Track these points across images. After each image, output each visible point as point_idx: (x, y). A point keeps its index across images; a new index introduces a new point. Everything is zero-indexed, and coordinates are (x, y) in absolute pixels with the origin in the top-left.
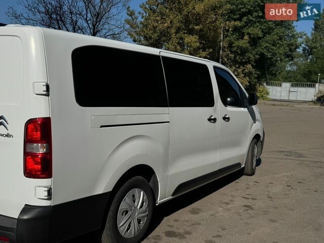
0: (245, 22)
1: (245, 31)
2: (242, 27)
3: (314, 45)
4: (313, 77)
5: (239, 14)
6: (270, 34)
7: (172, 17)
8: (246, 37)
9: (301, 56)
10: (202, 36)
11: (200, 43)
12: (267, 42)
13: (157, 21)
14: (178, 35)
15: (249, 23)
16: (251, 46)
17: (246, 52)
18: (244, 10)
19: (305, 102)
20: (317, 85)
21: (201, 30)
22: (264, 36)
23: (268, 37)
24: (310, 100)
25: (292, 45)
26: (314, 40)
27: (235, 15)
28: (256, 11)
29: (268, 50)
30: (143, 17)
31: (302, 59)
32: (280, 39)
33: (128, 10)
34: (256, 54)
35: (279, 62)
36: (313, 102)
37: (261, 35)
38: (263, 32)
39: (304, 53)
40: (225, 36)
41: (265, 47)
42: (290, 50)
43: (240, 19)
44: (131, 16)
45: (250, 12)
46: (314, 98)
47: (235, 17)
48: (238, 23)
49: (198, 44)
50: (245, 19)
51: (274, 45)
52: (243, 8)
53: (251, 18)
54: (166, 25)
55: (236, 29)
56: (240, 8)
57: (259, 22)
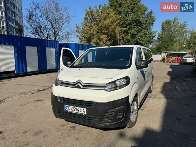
0: (129, 28)
1: (129, 32)
2: (127, 30)
3: (162, 36)
4: (161, 50)
5: (126, 25)
6: (140, 32)
7: (94, 28)
8: (129, 34)
9: (157, 41)
10: (109, 35)
11: (108, 38)
12: (139, 36)
13: (88, 30)
14: (98, 35)
15: (131, 28)
16: (132, 38)
17: (130, 41)
18: (128, 23)
19: (158, 61)
20: (162, 53)
21: (108, 32)
22: (137, 33)
23: (139, 34)
24: (160, 60)
25: (151, 37)
26: (162, 34)
27: (124, 25)
28: (133, 23)
29: (139, 40)
30: (82, 28)
31: (157, 43)
32: (145, 34)
33: (76, 26)
34: (134, 41)
35: (146, 44)
36: (161, 61)
37: (136, 33)
38: (137, 32)
39: (158, 40)
40: (120, 35)
41: (138, 38)
42: (150, 39)
43: (126, 27)
44: (78, 28)
45: (130, 24)
46: (161, 59)
47: (124, 26)
48: (126, 29)
49: (106, 38)
50: (128, 26)
51: (142, 37)
52: (127, 22)
53: (131, 26)
54: (92, 31)
55: (125, 31)
56: (126, 22)
57: (135, 28)
